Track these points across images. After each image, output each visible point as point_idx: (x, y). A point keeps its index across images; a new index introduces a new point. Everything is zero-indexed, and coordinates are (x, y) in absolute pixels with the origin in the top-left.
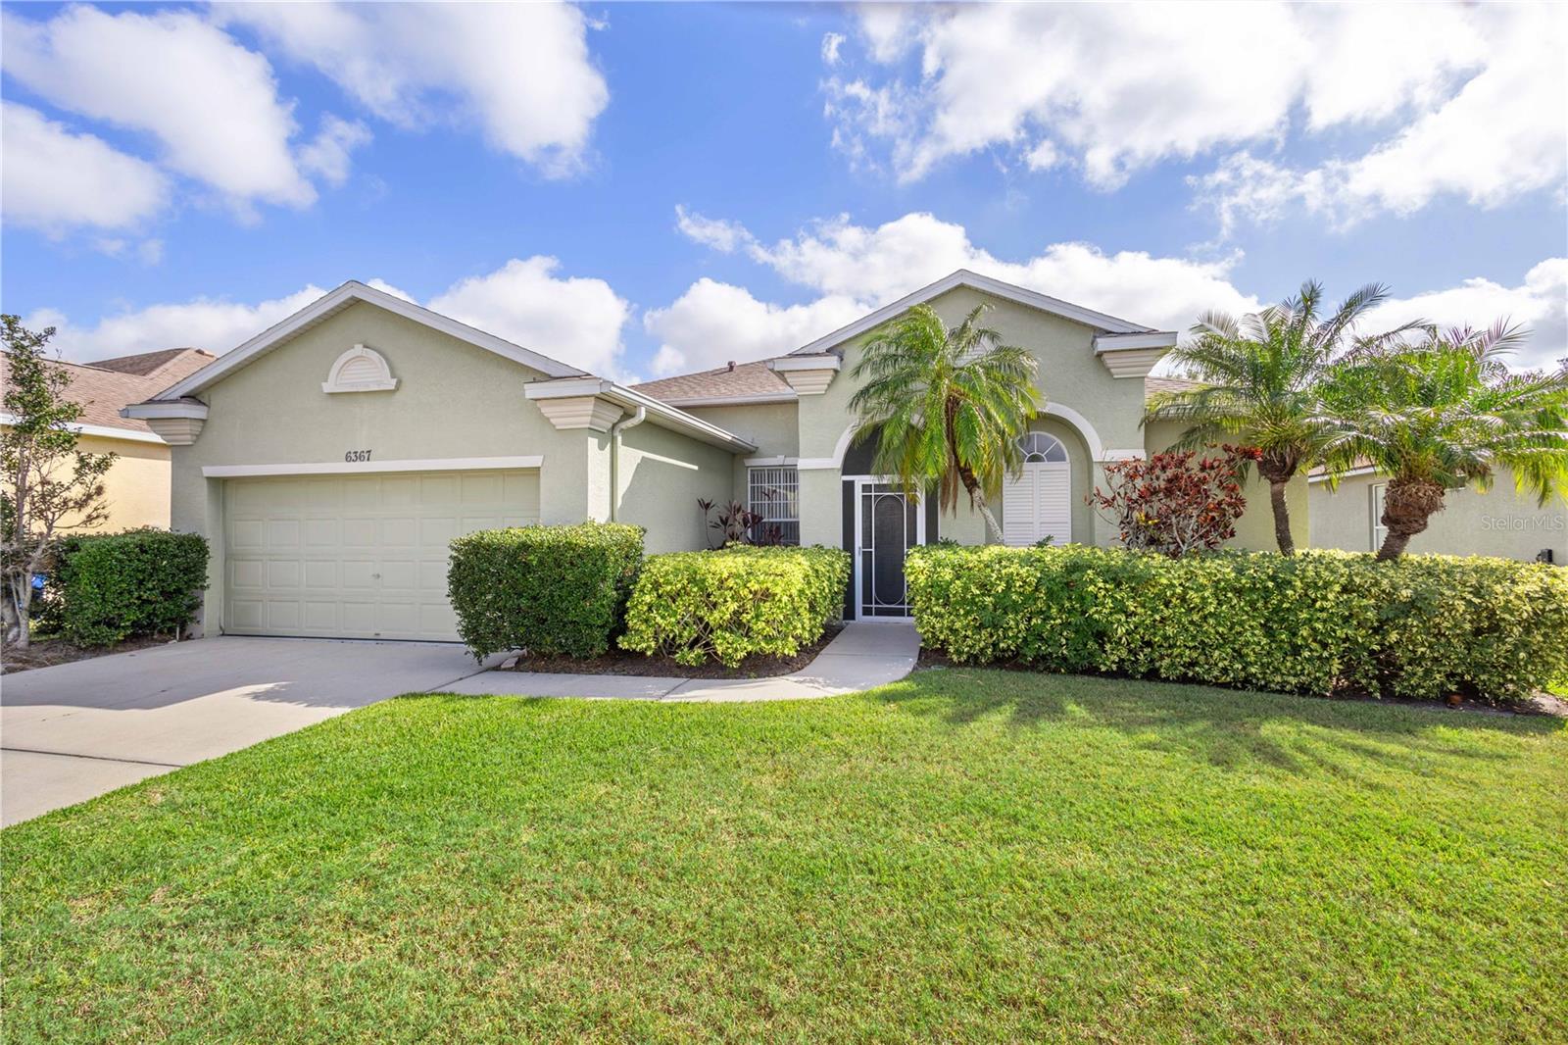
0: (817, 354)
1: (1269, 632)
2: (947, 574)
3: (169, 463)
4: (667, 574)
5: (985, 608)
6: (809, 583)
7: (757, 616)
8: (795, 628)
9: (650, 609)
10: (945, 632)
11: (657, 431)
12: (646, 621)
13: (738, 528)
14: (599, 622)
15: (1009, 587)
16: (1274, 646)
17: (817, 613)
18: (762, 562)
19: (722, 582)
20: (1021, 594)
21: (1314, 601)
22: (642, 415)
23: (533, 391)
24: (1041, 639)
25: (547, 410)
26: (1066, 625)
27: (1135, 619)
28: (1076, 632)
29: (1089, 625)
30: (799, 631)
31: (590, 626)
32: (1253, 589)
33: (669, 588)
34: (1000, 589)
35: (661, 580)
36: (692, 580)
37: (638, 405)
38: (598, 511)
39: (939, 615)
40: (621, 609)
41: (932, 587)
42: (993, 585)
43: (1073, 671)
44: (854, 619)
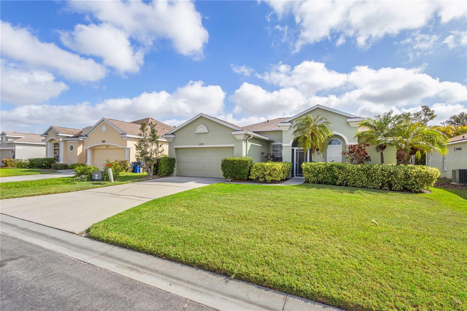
0: (287, 122)
1: (368, 178)
2: (308, 167)
3: (168, 145)
4: (258, 165)
5: (315, 173)
6: (283, 168)
7: (273, 173)
8: (280, 175)
9: (255, 172)
10: (308, 177)
11: (255, 139)
12: (254, 174)
13: (269, 158)
14: (246, 173)
15: (319, 169)
16: (368, 180)
17: (285, 174)
18: (275, 164)
19: (267, 167)
20: (322, 170)
21: (375, 172)
22: (252, 136)
23: (233, 133)
24: (326, 179)
25: (235, 136)
26: (330, 176)
27: (343, 175)
28: (332, 177)
29: (334, 176)
30: (281, 176)
31: (245, 174)
32: (364, 170)
33: (258, 168)
34: (318, 169)
35: (257, 167)
36: (262, 167)
37: (251, 135)
38: (244, 154)
39: (307, 174)
40: (250, 171)
41: (306, 169)
42: (317, 169)
43: (332, 184)
44: (293, 177)
